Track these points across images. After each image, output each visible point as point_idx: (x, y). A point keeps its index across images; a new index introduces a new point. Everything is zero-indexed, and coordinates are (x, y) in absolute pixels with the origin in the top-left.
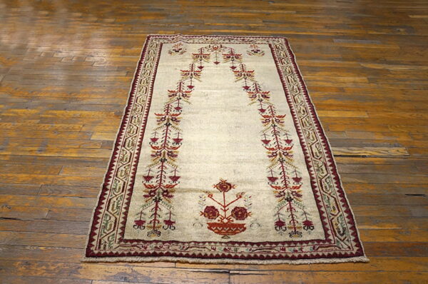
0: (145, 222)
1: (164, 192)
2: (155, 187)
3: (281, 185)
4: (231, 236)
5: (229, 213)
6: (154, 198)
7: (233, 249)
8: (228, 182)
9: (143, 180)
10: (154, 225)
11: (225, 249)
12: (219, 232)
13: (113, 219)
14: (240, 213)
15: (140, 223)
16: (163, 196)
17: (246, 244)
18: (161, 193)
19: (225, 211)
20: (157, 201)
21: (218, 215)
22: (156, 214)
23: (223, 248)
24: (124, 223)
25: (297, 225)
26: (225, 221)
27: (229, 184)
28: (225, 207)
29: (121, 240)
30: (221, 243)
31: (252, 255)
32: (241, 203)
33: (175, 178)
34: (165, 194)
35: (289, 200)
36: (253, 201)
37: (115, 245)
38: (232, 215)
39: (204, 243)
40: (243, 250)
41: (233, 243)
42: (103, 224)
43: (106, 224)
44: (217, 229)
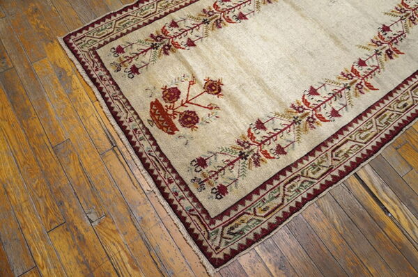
0: (123, 52)
1: (168, 45)
2: (166, 35)
3: (258, 138)
4: (155, 126)
5: (182, 110)
6: (155, 42)
7: (141, 135)
8: (222, 87)
9: (169, 22)
10: (125, 61)
11: (136, 130)
12: (152, 114)
13: (111, 30)
14: (189, 119)
15: (120, 50)
16: (164, 48)
17: (155, 143)
18: (164, 44)
19: (182, 105)
20: (153, 47)
21: (173, 102)
22: (138, 54)
23: (137, 127)
24: (112, 40)
25: (212, 180)
26: (170, 112)
27: (220, 90)
28: (187, 102)
29: (94, 49)
30: (141, 122)
31: (144, 156)
32: (202, 113)
33: (191, 43)
34: (167, 47)
35: (242, 156)
36: (214, 122)
37: (86, 49)
38: (181, 114)
39: (132, 109)
40: (146, 146)
41: (148, 132)
42: (100, 28)
43: (102, 30)
44: (155, 110)
